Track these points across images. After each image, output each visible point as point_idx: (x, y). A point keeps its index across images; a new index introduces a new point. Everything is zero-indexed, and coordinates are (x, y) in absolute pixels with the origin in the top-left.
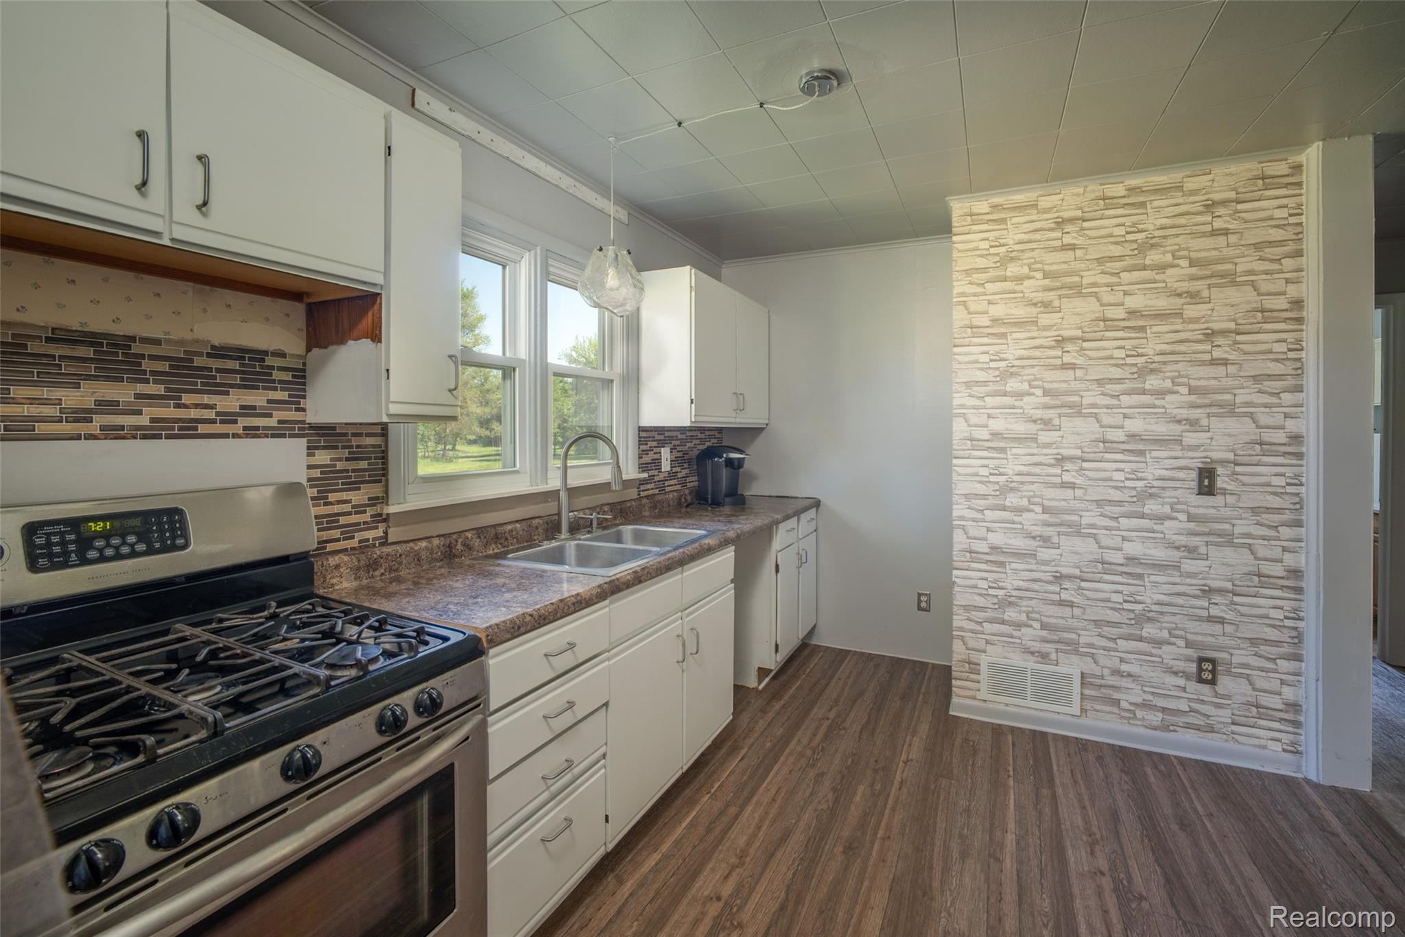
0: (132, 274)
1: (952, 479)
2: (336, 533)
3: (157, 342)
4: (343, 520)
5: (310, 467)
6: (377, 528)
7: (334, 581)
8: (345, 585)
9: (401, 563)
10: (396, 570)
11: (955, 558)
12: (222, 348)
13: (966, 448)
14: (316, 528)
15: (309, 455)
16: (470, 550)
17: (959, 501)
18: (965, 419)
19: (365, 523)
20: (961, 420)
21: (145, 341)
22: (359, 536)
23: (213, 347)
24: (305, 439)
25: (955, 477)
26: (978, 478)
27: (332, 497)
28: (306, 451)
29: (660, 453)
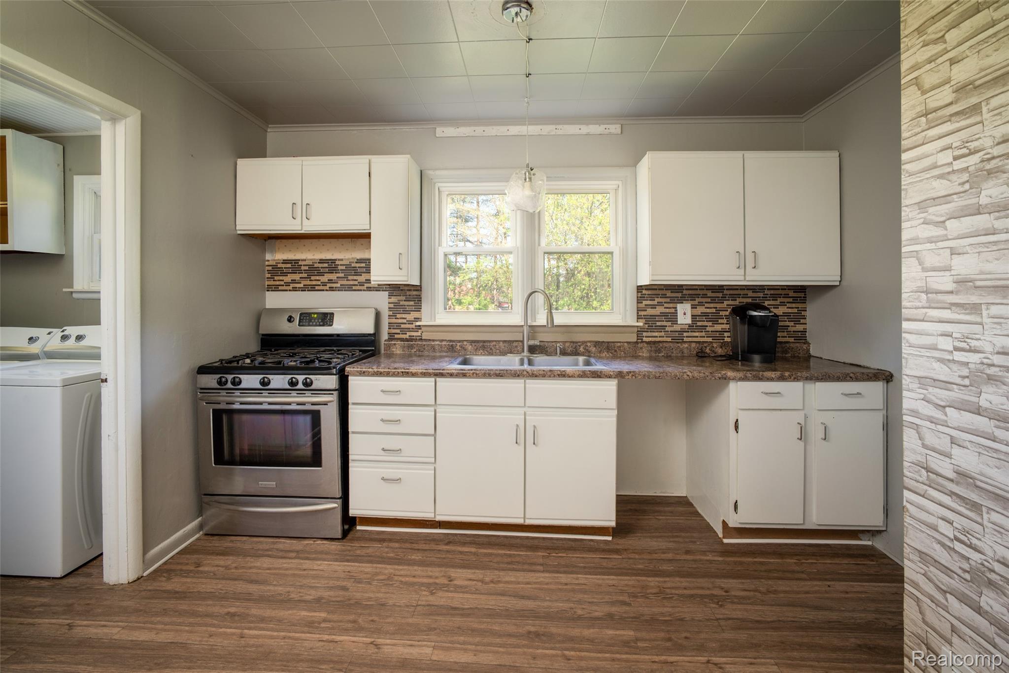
0: (336, 240)
1: (901, 352)
2: (398, 331)
3: (342, 260)
4: (403, 326)
5: (389, 303)
6: (418, 331)
7: (394, 350)
8: (398, 352)
9: (424, 349)
10: (422, 352)
11: (906, 472)
12: (361, 260)
13: (920, 304)
14: (388, 327)
15: (389, 298)
16: (465, 350)
17: (911, 386)
18: (918, 259)
19: (412, 329)
20: (913, 261)
21: (339, 260)
22: (409, 334)
23: (357, 260)
24: (387, 292)
25: (905, 350)
26: (937, 354)
27: (398, 316)
28: (387, 296)
29: (676, 308)
